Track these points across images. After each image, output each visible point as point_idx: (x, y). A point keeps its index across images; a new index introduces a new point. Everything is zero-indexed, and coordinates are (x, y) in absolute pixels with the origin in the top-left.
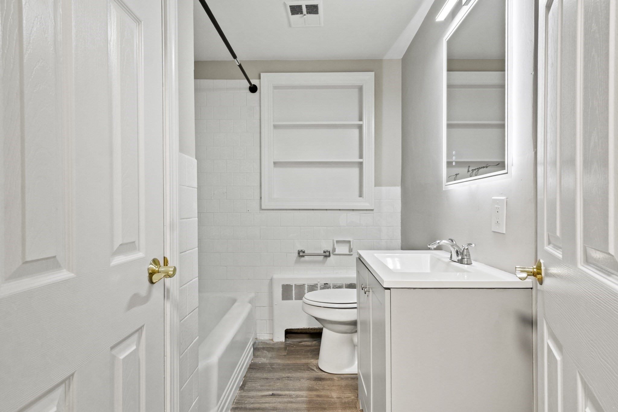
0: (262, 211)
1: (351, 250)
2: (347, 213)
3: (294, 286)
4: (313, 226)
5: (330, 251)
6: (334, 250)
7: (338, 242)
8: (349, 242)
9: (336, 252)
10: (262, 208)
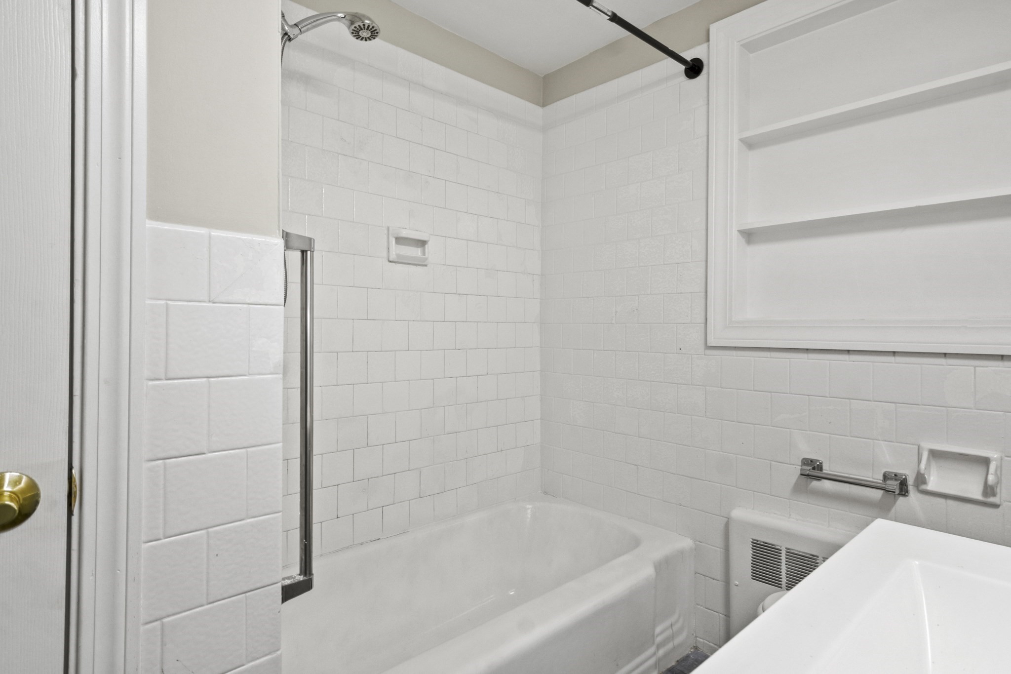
0: (709, 352)
1: (989, 490)
2: (975, 367)
3: (783, 553)
4: (850, 399)
5: (905, 479)
6: (921, 479)
7: (935, 454)
8: (985, 462)
9: (931, 486)
10: (709, 344)
